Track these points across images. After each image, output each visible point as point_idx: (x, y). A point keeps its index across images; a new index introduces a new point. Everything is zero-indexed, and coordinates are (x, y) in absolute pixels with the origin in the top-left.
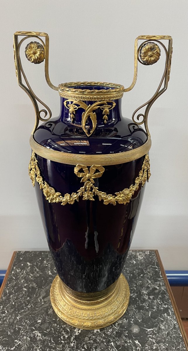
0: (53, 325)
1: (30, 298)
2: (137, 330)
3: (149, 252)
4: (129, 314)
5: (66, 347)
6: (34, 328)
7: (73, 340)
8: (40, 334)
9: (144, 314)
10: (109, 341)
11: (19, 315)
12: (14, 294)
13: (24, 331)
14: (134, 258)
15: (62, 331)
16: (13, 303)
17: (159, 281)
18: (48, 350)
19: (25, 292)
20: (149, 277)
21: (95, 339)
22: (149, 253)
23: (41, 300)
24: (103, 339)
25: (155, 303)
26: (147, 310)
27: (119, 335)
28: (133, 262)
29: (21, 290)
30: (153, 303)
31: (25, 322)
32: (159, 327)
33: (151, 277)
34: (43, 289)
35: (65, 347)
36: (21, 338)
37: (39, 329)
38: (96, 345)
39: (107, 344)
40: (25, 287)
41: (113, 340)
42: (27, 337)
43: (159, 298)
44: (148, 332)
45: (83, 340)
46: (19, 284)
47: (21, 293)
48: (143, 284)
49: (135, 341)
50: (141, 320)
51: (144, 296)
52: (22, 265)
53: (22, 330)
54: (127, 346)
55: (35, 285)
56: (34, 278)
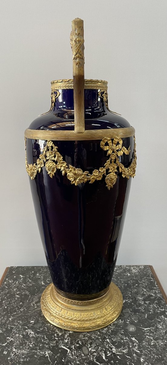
0: (47, 325)
1: (23, 303)
2: (133, 329)
3: (143, 266)
4: (124, 316)
5: (60, 343)
6: (26, 327)
7: (68, 337)
8: (33, 332)
9: (140, 316)
10: (105, 338)
11: (11, 316)
12: (7, 300)
13: (17, 329)
14: (129, 272)
15: (56, 330)
16: (6, 307)
17: (155, 289)
18: (41, 345)
19: (18, 299)
20: (145, 286)
21: (90, 336)
22: (143, 268)
23: (34, 305)
24: (98, 337)
25: (151, 307)
26: (143, 313)
27: (114, 333)
28: (128, 275)
29: (14, 296)
30: (149, 308)
31: (18, 323)
32: (157, 327)
33: (146, 286)
34: (36, 296)
35: (58, 343)
36: (13, 335)
37: (32, 328)
38: (91, 341)
39: (102, 340)
40: (18, 294)
41: (108, 337)
42: (20, 334)
43: (155, 303)
44: (145, 331)
45: (78, 337)
46: (12, 292)
47: (13, 299)
48: (138, 292)
49: (132, 338)
50: (138, 321)
51: (140, 301)
52: (15, 277)
53: (15, 329)
54: (123, 342)
55: (27, 293)
56: (27, 287)
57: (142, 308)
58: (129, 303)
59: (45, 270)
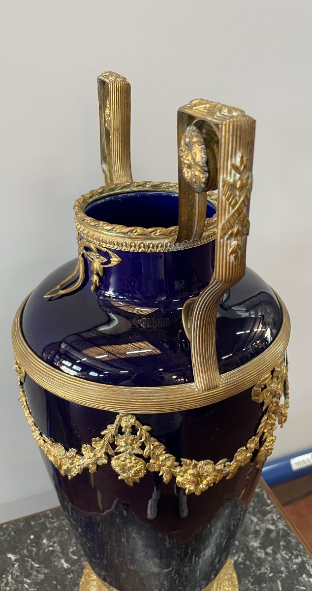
17: (269, 512)
25: (280, 559)
26: (272, 580)
30: (277, 562)
51: (257, 552)
56: (36, 585)
57: (267, 569)
58: (241, 563)
59: (55, 524)
